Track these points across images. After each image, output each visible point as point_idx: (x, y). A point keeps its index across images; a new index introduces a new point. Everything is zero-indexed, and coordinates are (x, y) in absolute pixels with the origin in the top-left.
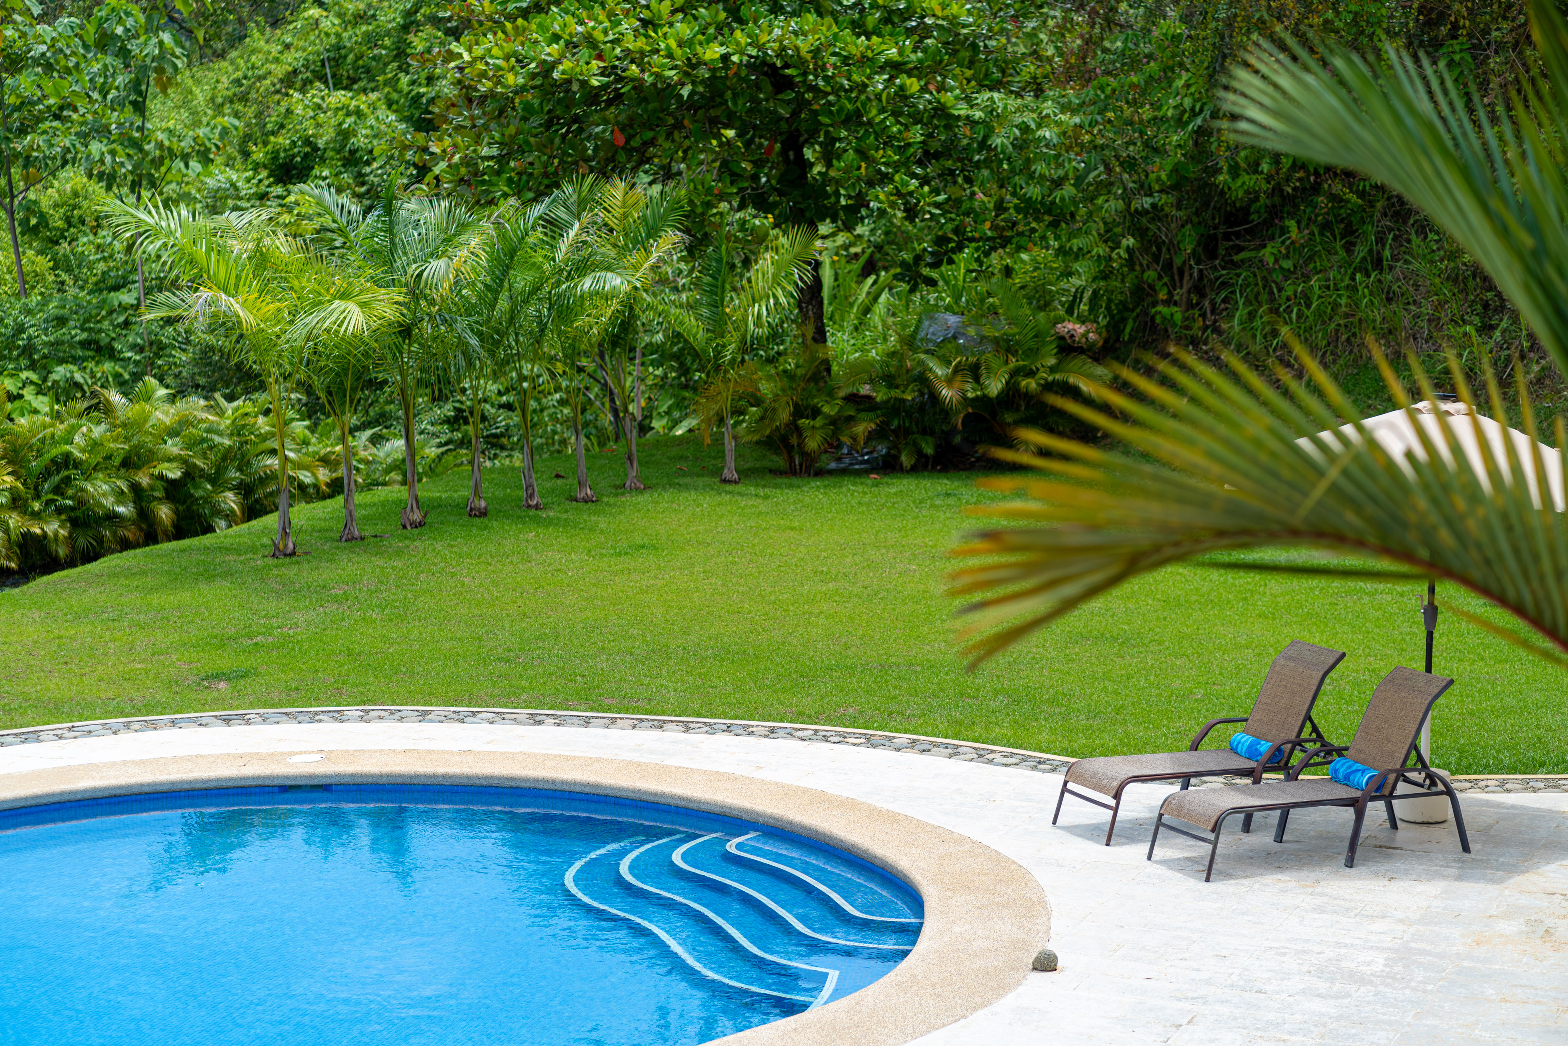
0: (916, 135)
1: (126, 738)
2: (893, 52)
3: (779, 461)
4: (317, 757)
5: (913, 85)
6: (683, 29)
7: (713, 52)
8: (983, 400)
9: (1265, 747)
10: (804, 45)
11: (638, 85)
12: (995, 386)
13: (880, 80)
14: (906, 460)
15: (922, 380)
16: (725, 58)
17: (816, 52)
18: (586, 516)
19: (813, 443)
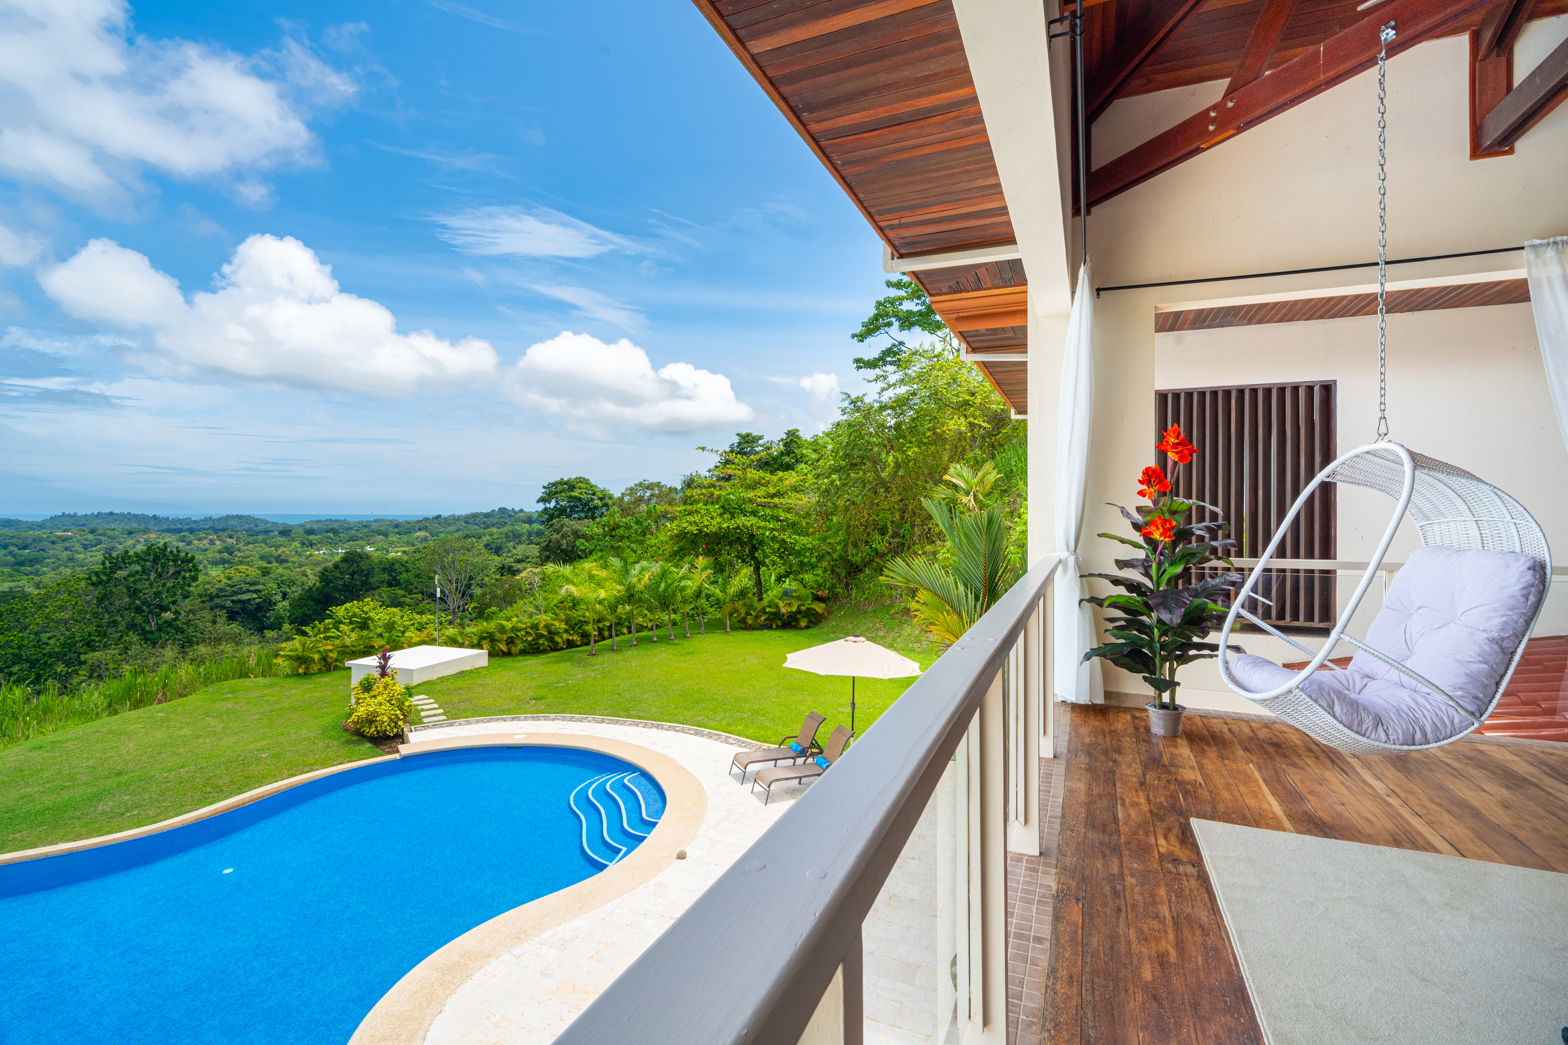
0: (777, 546)
1: (481, 725)
2: (771, 526)
3: (742, 625)
4: (523, 736)
5: (776, 534)
6: (719, 520)
7: (725, 525)
8: (791, 612)
9: (799, 748)
10: (749, 524)
11: (707, 534)
12: (794, 609)
13: (767, 533)
14: (774, 626)
15: (777, 606)
16: (728, 527)
17: (751, 525)
18: (686, 643)
19: (750, 622)
